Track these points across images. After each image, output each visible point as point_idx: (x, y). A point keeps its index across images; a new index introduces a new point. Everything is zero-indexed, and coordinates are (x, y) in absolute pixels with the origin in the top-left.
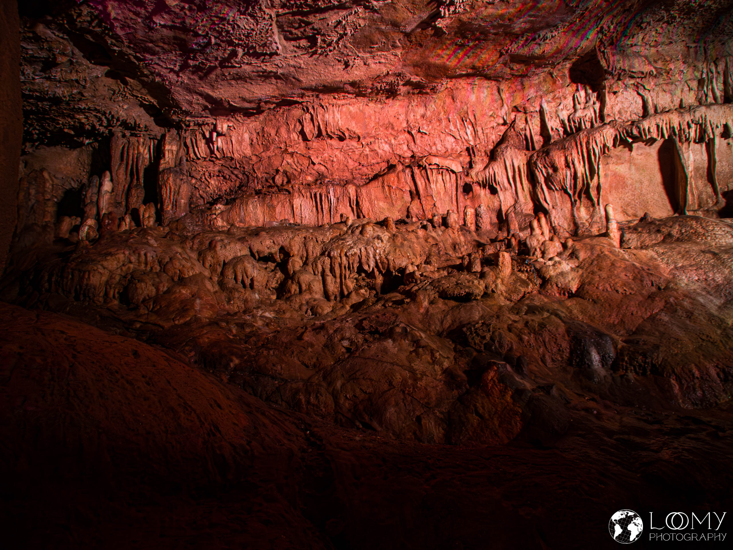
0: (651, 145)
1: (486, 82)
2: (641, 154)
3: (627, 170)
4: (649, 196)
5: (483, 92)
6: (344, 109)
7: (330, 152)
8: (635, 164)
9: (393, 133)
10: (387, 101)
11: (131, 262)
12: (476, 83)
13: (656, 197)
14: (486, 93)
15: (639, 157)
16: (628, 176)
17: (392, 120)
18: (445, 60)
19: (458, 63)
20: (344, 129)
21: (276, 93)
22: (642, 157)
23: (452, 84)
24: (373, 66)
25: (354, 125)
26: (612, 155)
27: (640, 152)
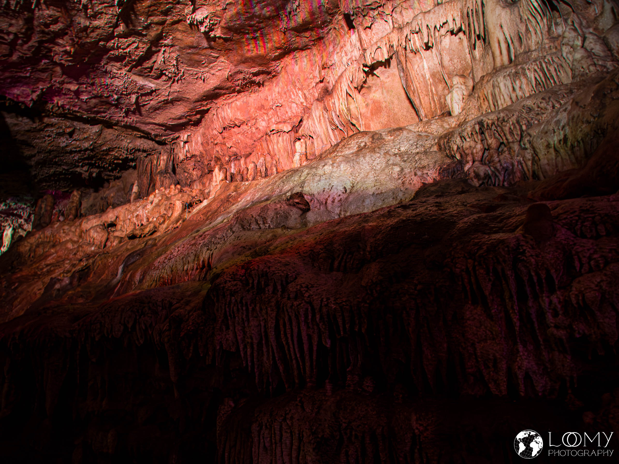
0: (389, 66)
1: (304, 52)
2: (388, 77)
3: (381, 95)
4: (400, 113)
5: (304, 62)
6: (233, 105)
7: (235, 136)
8: (385, 88)
9: (265, 112)
10: (260, 89)
11: (41, 238)
12: (297, 56)
13: (405, 113)
14: (306, 61)
15: (388, 80)
16: (382, 100)
17: (263, 102)
18: (256, 52)
19: (265, 49)
20: (233, 119)
21: (187, 110)
22: (390, 79)
23: (283, 63)
24: (217, 73)
25: (239, 114)
26: (371, 85)
27: (386, 75)
